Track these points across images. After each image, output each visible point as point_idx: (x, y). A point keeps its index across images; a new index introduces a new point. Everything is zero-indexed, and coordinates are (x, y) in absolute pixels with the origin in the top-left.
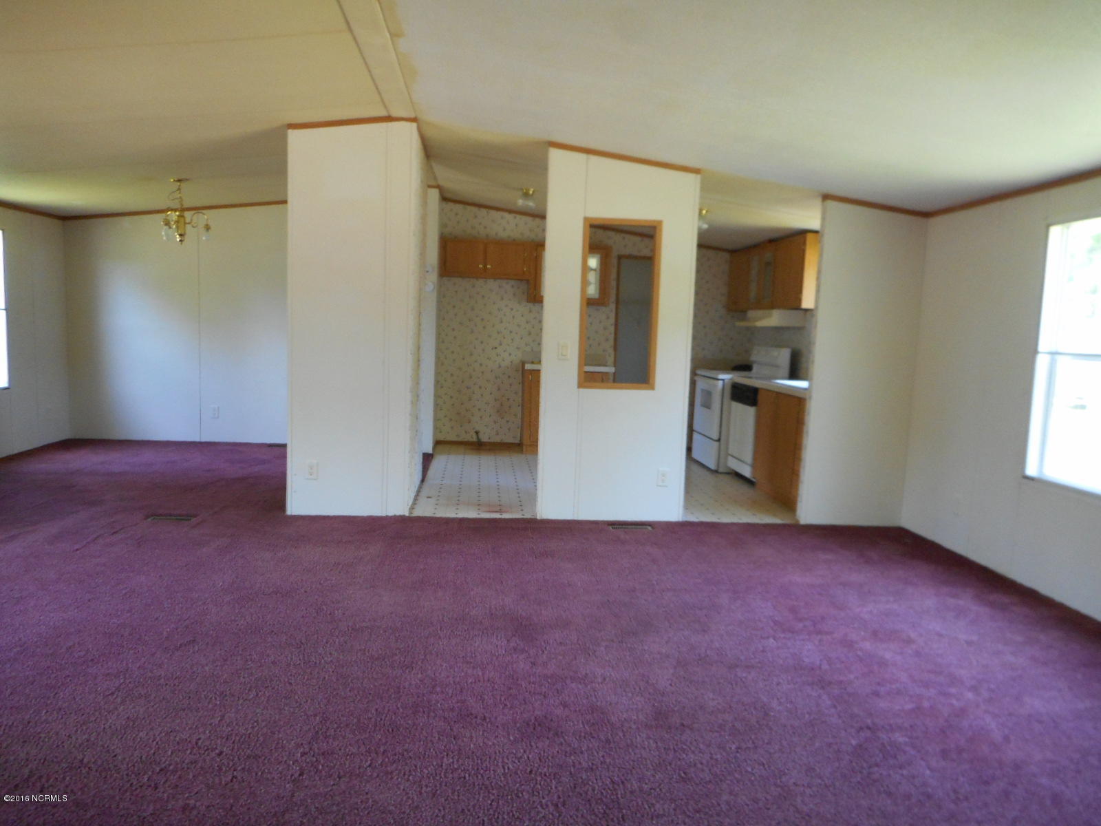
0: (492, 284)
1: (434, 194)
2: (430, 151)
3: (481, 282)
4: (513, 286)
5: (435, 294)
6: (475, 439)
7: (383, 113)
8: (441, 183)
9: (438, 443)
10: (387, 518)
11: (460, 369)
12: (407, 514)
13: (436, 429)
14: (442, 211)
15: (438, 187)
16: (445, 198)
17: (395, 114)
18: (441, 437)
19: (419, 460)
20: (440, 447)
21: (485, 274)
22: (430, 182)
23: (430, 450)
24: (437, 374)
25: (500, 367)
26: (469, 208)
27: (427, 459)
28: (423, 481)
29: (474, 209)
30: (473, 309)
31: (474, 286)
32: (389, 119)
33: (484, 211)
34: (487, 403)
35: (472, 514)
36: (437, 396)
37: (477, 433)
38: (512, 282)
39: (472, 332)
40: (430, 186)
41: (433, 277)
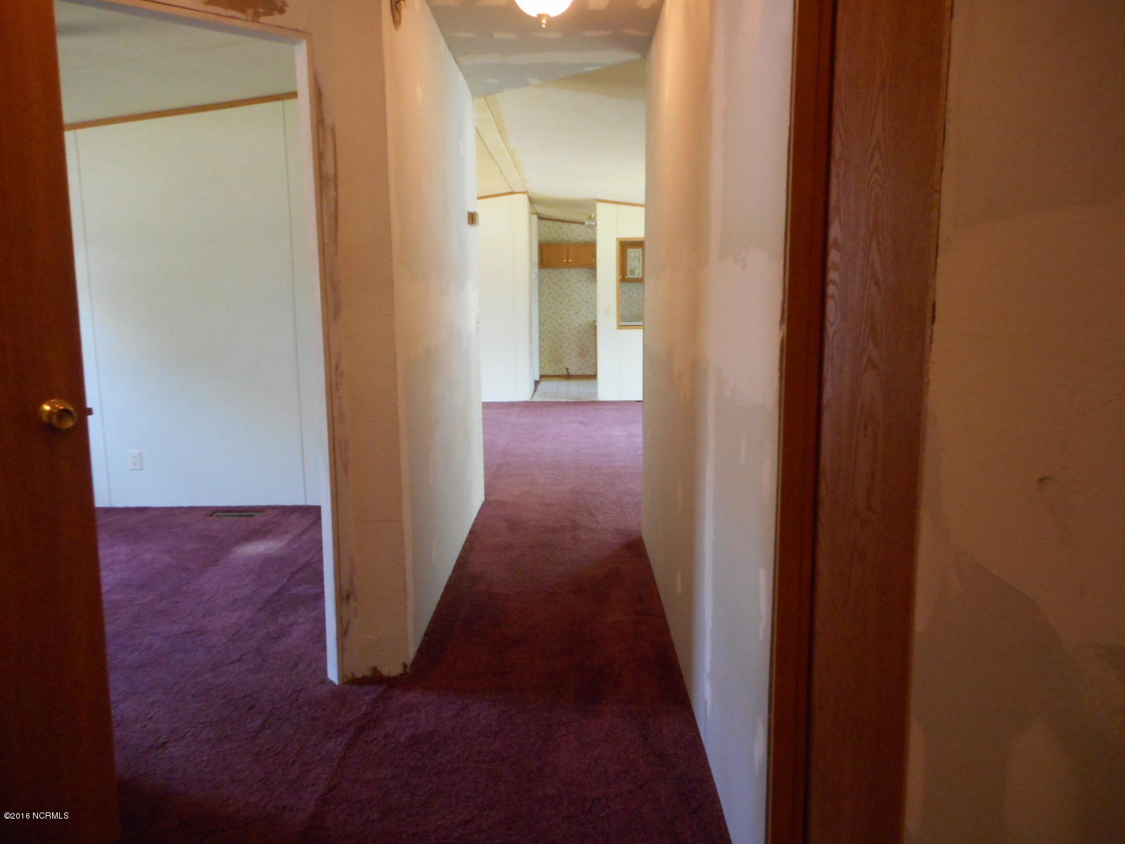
0: (573, 272)
1: (535, 218)
2: (532, 201)
3: (565, 271)
4: (587, 272)
5: (537, 280)
6: (566, 373)
7: (509, 191)
8: (538, 211)
9: (542, 376)
10: (519, 402)
11: (554, 328)
12: (529, 400)
13: (541, 368)
14: (539, 226)
15: (537, 213)
16: (541, 218)
17: (515, 191)
18: (544, 373)
19: (533, 384)
20: (543, 379)
21: (568, 265)
22: (533, 212)
23: (538, 379)
24: (540, 332)
25: (580, 325)
26: (557, 223)
27: (537, 383)
28: (535, 391)
29: (560, 223)
30: (561, 288)
31: (561, 274)
32: (512, 193)
33: (565, 225)
34: (573, 350)
35: (564, 400)
36: (541, 346)
37: (567, 369)
38: (586, 270)
39: (561, 303)
40: (533, 214)
41: (536, 269)
